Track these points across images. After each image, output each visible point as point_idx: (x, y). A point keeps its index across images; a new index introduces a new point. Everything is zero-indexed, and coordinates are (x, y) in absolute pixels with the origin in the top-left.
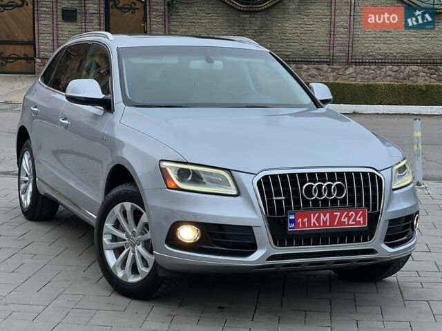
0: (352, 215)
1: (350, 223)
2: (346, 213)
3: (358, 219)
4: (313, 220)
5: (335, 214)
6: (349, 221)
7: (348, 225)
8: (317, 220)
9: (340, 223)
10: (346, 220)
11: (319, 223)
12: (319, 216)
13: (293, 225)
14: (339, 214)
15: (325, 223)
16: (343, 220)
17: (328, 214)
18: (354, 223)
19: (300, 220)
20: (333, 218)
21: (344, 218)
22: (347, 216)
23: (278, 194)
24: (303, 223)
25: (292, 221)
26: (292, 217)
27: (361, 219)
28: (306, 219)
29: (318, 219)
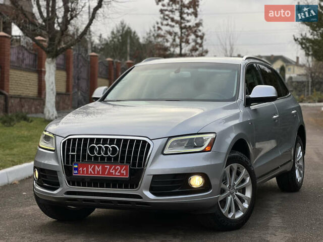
0: (118, 168)
1: (117, 174)
2: (113, 167)
3: (122, 172)
4: (90, 170)
5: (106, 166)
6: (115, 172)
7: (115, 175)
9: (109, 173)
10: (114, 171)
11: (94, 172)
12: (94, 167)
13: (76, 172)
14: (108, 167)
15: (98, 172)
16: (111, 171)
17: (101, 167)
18: (119, 174)
19: (81, 169)
20: (104, 169)
21: (112, 170)
22: (114, 168)
23: (73, 151)
24: (83, 171)
25: (76, 169)
26: (76, 166)
27: (124, 172)
28: (85, 169)
29: (94, 169)
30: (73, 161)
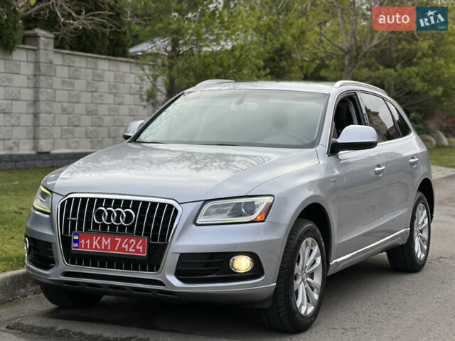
0: (133, 242)
1: (131, 250)
2: (127, 240)
3: (138, 247)
4: (95, 243)
5: (116, 239)
6: (129, 247)
7: (128, 252)
8: (99, 244)
9: (121, 249)
10: (126, 247)
11: (101, 246)
12: (101, 239)
13: (77, 245)
14: (119, 240)
15: (106, 247)
16: (123, 246)
17: (109, 239)
18: (134, 251)
19: (83, 241)
20: (114, 243)
21: (125, 245)
22: (127, 242)
23: (74, 215)
24: (86, 245)
25: (76, 241)
26: (76, 238)
27: (141, 248)
28: (88, 241)
29: (100, 242)
30: (73, 229)
